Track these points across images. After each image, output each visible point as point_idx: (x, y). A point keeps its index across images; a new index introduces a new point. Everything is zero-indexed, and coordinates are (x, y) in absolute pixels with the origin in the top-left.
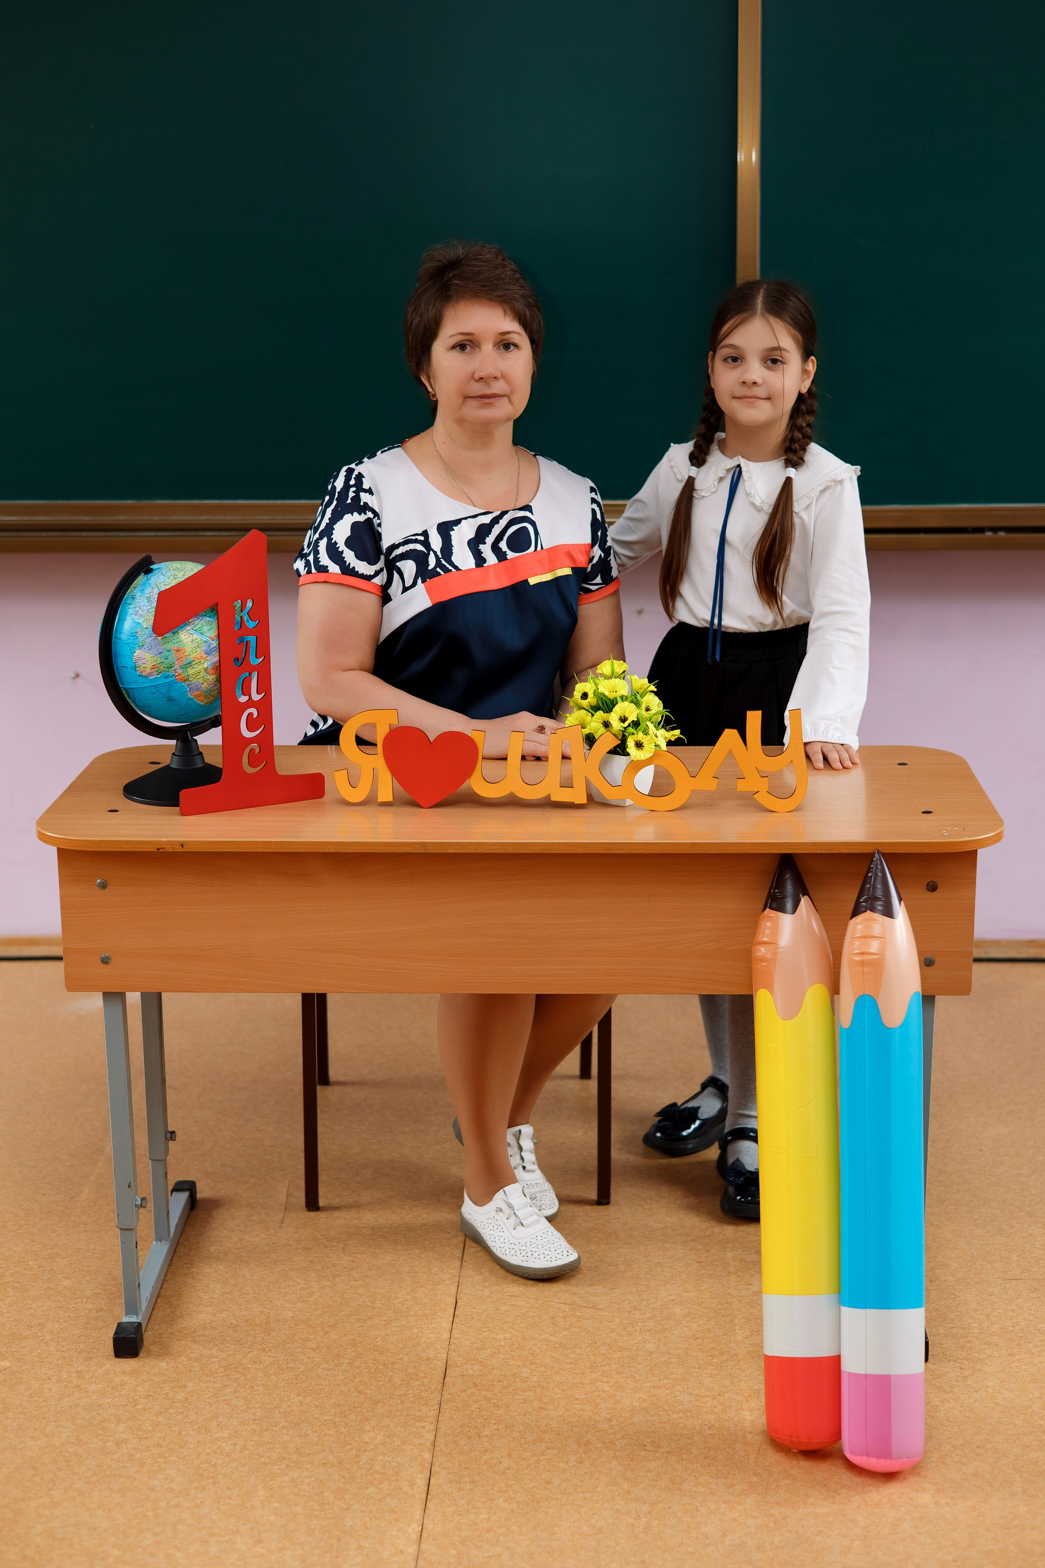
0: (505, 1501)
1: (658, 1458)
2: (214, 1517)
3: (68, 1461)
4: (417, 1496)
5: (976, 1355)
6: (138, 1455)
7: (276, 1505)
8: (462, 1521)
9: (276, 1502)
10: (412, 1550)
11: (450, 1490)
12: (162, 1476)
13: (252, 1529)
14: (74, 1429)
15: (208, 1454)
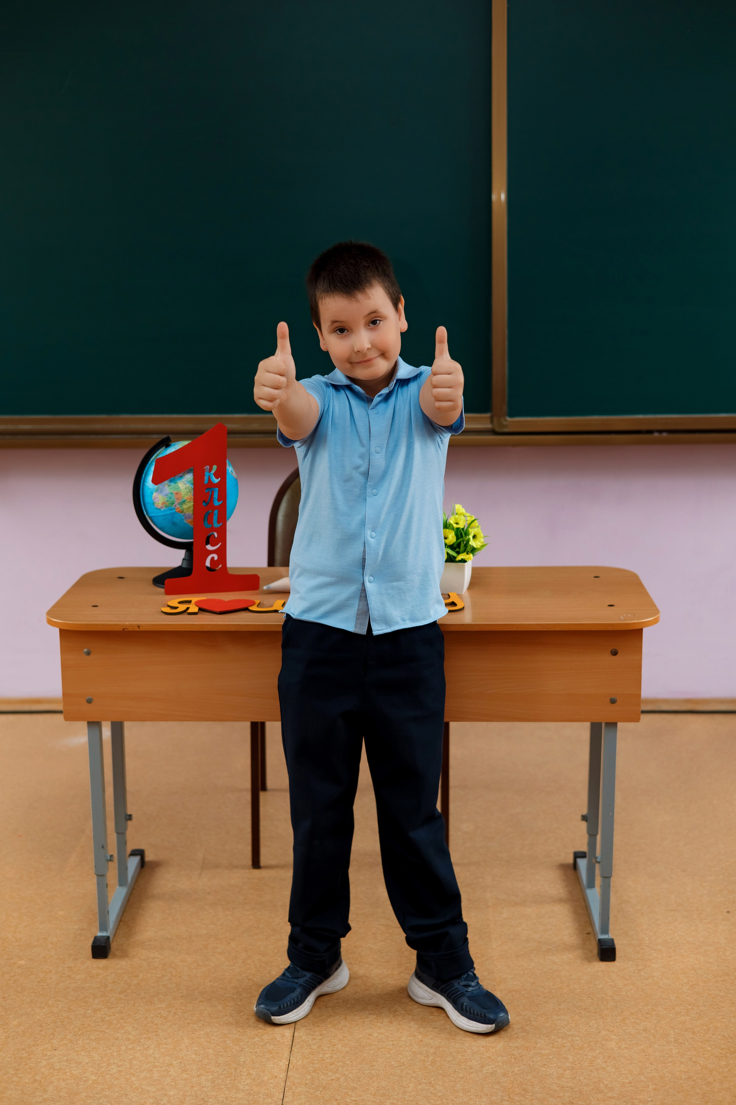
0: (341, 1046)
1: (441, 1020)
2: (156, 1056)
3: (63, 1022)
4: (286, 1043)
5: (646, 957)
6: (107, 1018)
7: (195, 1048)
8: (314, 1058)
9: (196, 1047)
10: (283, 1076)
11: (307, 1040)
12: (123, 1031)
13: (181, 1063)
14: (66, 1002)
15: (152, 1018)
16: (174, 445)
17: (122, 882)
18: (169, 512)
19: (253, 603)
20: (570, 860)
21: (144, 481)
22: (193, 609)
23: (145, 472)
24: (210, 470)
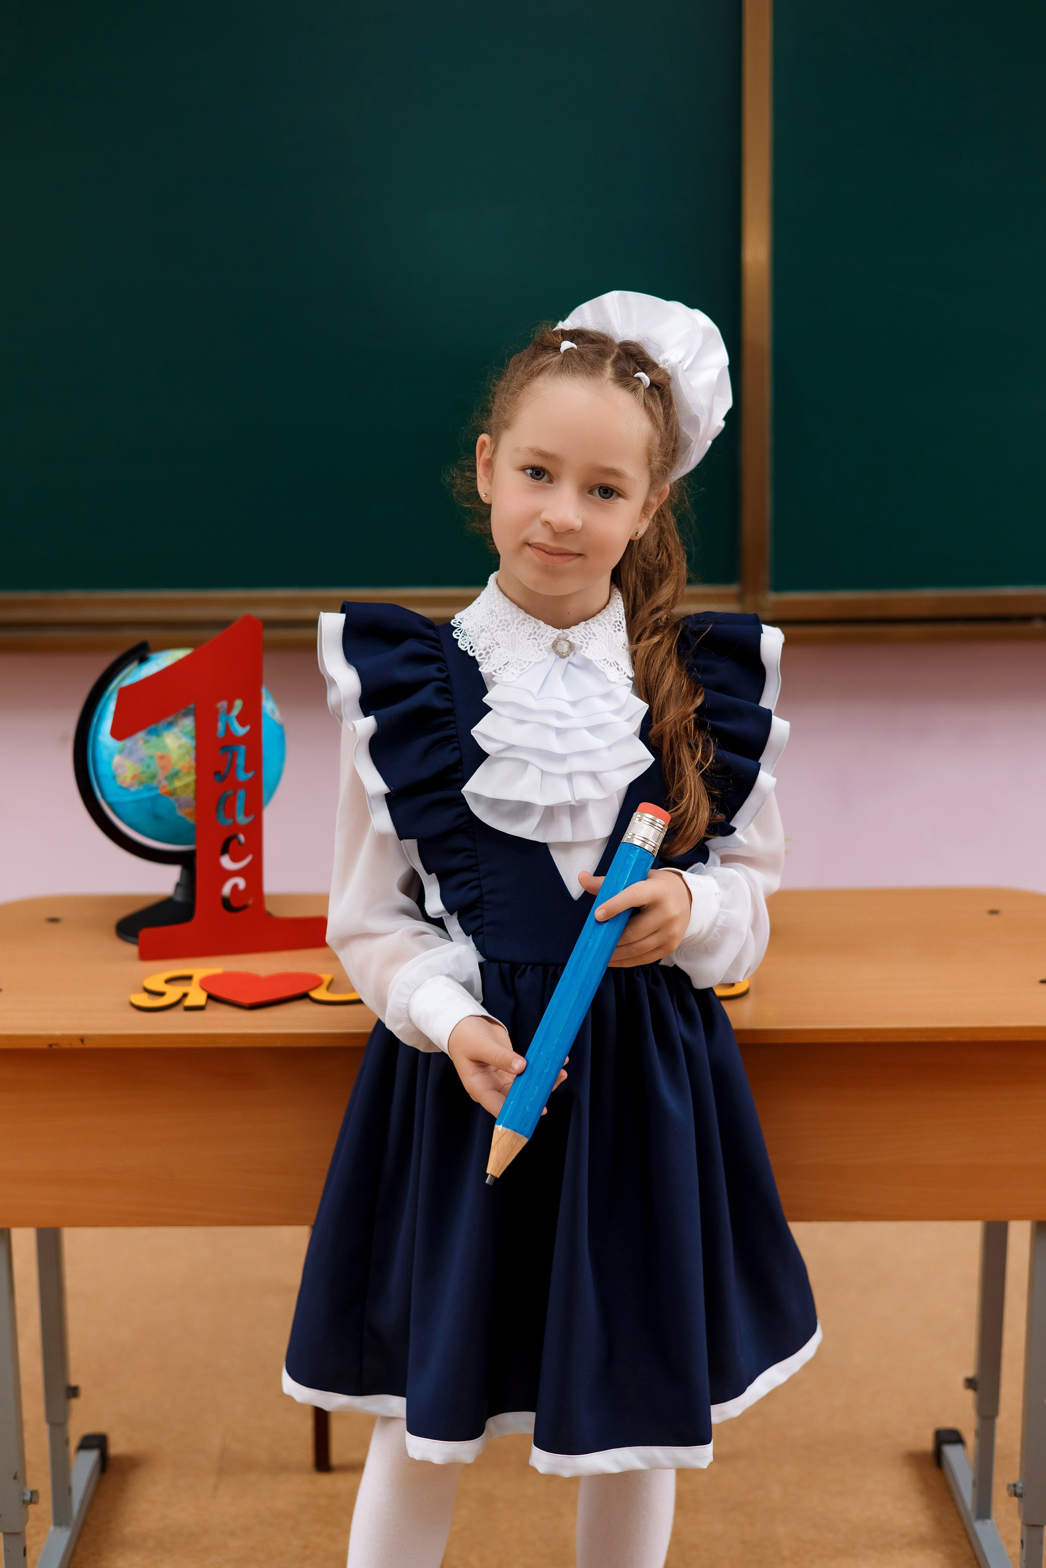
16: (157, 658)
17: (60, 1518)
18: (145, 795)
19: (317, 982)
20: (928, 1444)
21: (96, 732)
22: (197, 997)
23: (98, 712)
24: (230, 709)
